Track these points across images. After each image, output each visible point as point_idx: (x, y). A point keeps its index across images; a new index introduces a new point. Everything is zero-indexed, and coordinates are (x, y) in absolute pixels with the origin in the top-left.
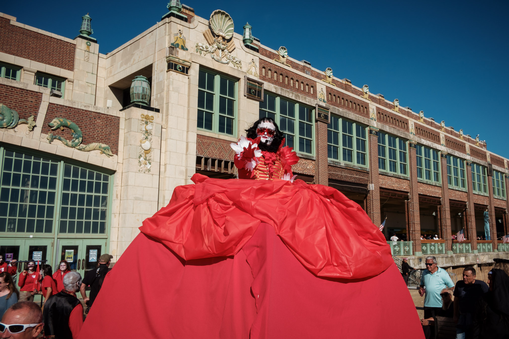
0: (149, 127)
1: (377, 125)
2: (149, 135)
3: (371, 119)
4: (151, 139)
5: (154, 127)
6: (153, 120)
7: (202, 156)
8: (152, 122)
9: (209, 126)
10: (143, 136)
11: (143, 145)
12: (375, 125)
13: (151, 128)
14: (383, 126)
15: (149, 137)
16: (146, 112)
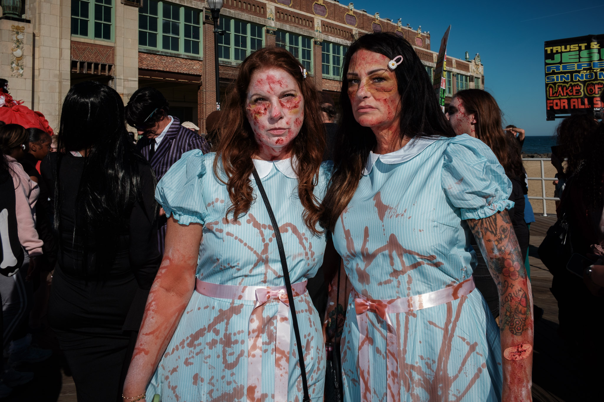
0: (20, 37)
1: (275, 24)
2: (20, 44)
3: (269, 19)
4: (23, 47)
5: (25, 36)
6: (24, 30)
7: (77, 60)
8: (23, 32)
9: (85, 33)
10: (14, 45)
11: (14, 53)
12: (273, 24)
13: (22, 37)
14: (283, 25)
15: (21, 46)
16: (16, 23)
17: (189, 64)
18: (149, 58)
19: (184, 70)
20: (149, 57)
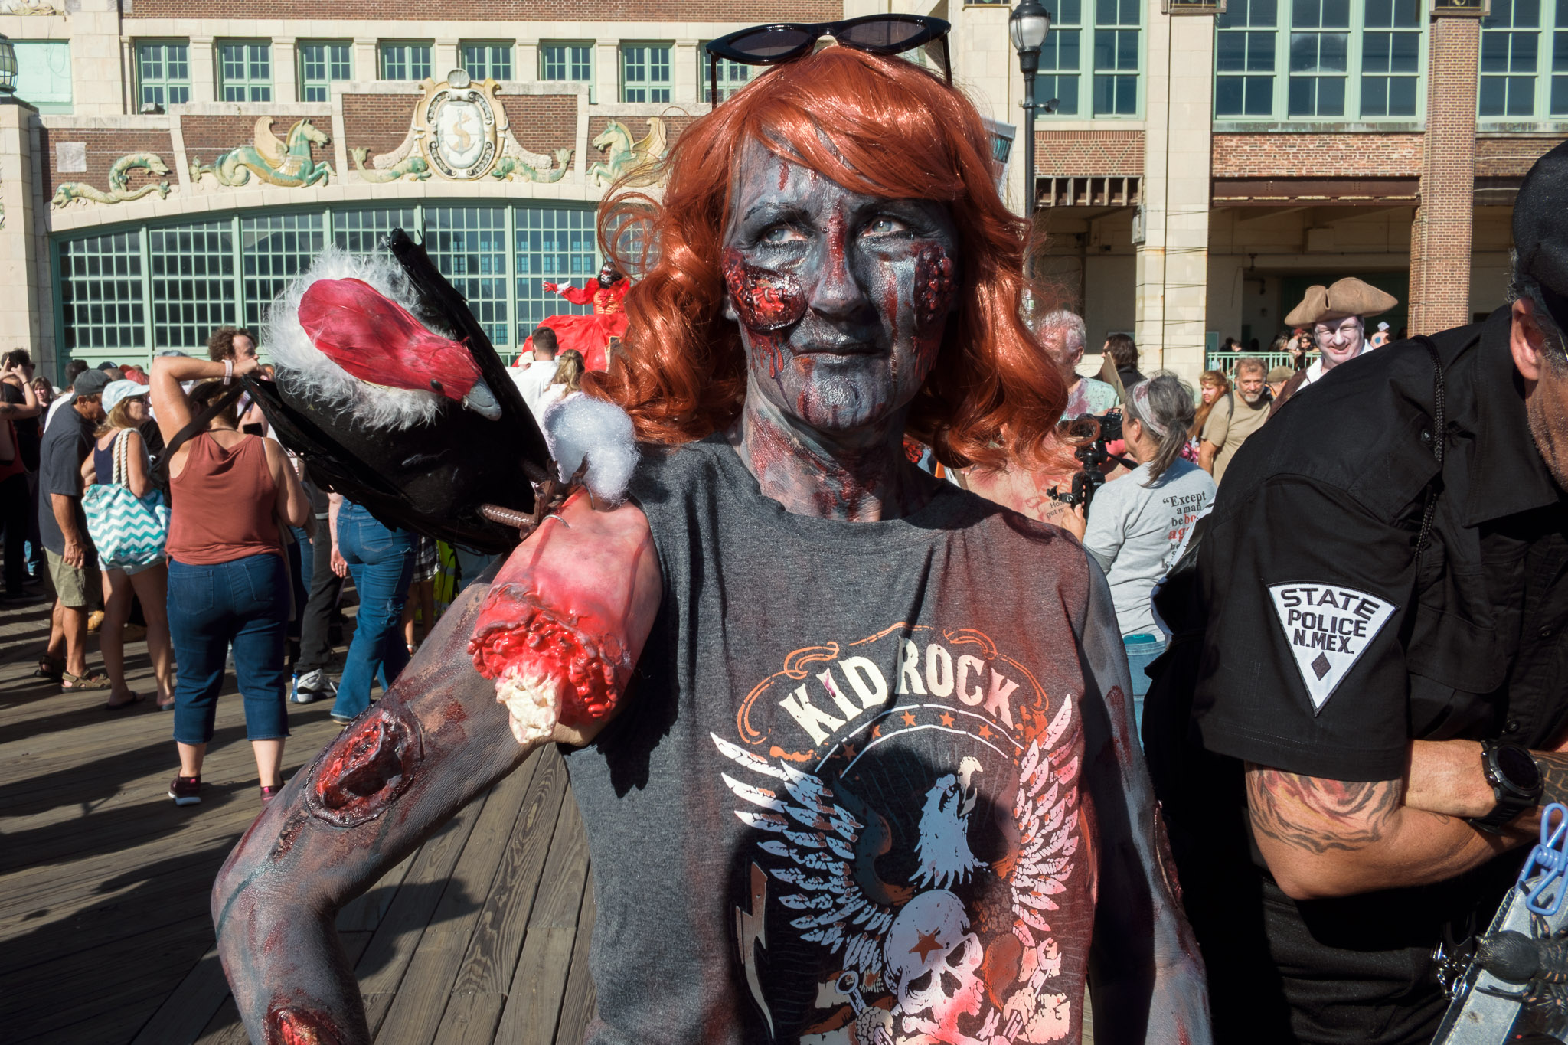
7: (1050, 177)
9: (1069, 106)
17: (1378, 148)
18: (1247, 148)
19: (1360, 167)
20: (1247, 144)
